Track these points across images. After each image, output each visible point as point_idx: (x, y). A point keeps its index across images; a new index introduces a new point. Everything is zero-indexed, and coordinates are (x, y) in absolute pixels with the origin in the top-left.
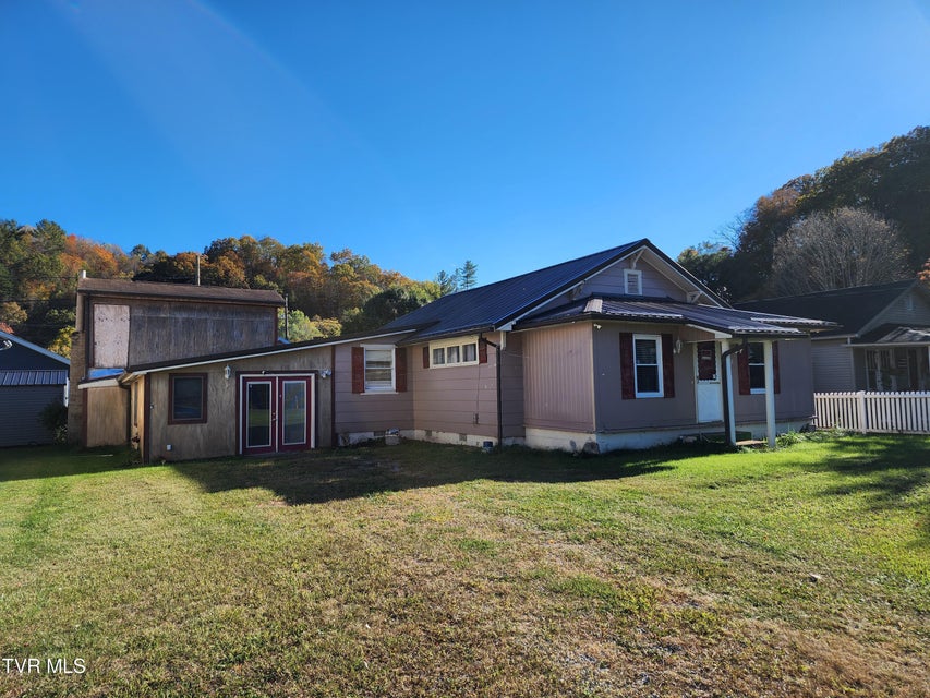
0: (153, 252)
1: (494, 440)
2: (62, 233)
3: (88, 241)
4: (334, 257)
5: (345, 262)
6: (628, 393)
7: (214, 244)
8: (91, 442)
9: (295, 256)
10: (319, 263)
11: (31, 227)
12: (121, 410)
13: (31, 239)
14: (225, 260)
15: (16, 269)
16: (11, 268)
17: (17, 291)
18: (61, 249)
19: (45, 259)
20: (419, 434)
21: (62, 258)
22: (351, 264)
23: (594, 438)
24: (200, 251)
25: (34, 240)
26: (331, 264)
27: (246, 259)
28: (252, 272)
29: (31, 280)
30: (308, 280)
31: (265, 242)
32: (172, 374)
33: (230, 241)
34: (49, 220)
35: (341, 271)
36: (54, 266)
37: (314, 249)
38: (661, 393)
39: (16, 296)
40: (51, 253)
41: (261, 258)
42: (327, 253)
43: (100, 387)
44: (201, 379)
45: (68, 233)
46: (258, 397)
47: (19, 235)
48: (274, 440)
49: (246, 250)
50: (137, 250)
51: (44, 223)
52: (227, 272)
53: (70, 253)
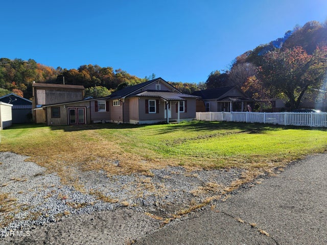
0: (63, 69)
1: (122, 122)
2: (36, 63)
3: (44, 65)
4: (116, 71)
5: (119, 72)
6: (147, 112)
7: (81, 67)
8: (37, 122)
9: (105, 71)
10: (112, 73)
11: (27, 61)
12: (44, 115)
13: (26, 65)
14: (84, 72)
15: (23, 73)
16: (21, 73)
17: (23, 80)
18: (36, 68)
19: (31, 70)
20: (112, 121)
21: (36, 70)
22: (121, 73)
23: (138, 121)
24: (76, 69)
25: (28, 65)
26: (115, 73)
27: (90, 71)
28: (92, 75)
29: (27, 77)
30: (109, 77)
31: (96, 66)
32: (52, 107)
33: (85, 66)
34: (32, 59)
35: (118, 75)
36: (34, 73)
37: (110, 69)
38: (155, 112)
39: (23, 81)
40: (33, 69)
41: (95, 71)
42: (114, 70)
43: (39, 109)
44: (58, 108)
45: (38, 63)
46: (72, 112)
47: (23, 63)
48: (76, 122)
49: (90, 68)
50: (58, 68)
51: (30, 59)
52: (85, 75)
53: (39, 69)
